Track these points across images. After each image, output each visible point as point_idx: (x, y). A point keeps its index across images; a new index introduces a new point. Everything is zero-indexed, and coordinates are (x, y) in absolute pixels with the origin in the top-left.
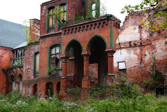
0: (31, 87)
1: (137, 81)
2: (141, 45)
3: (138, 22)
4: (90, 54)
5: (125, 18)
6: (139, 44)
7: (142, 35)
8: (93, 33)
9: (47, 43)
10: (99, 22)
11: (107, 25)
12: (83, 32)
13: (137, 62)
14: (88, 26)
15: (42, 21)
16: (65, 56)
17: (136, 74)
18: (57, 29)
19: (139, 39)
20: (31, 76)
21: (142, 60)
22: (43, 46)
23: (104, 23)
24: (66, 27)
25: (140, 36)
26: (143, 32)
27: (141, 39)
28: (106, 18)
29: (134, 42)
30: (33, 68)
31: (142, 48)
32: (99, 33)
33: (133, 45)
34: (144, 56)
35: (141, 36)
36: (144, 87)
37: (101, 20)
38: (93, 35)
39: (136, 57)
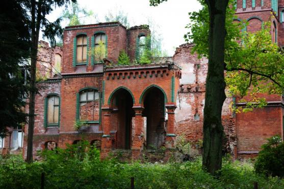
0: (40, 145)
1: (190, 140)
2: (197, 91)
3: (193, 59)
4: (143, 107)
5: (175, 50)
6: (194, 89)
7: (199, 77)
8: (149, 82)
9: (75, 86)
10: (158, 70)
11: (167, 75)
12: (135, 80)
13: (190, 114)
14: (142, 73)
15: (66, 53)
16: (108, 108)
17: (188, 130)
18: (90, 67)
19: (195, 83)
20: (40, 130)
21: (197, 111)
22: (68, 88)
23: (164, 71)
24: (111, 70)
25: (195, 79)
26: (201, 73)
27: (196, 83)
28: (167, 66)
29: (187, 86)
30: (43, 118)
31: (197, 95)
32: (157, 83)
33: (185, 90)
34: (199, 106)
35: (197, 78)
36: (198, 149)
37: (161, 68)
38: (150, 85)
39: (190, 106)
